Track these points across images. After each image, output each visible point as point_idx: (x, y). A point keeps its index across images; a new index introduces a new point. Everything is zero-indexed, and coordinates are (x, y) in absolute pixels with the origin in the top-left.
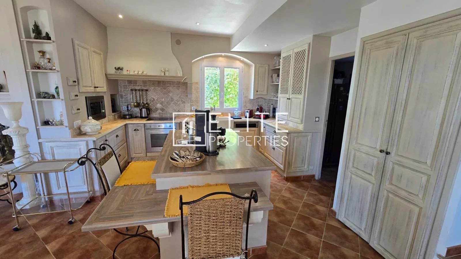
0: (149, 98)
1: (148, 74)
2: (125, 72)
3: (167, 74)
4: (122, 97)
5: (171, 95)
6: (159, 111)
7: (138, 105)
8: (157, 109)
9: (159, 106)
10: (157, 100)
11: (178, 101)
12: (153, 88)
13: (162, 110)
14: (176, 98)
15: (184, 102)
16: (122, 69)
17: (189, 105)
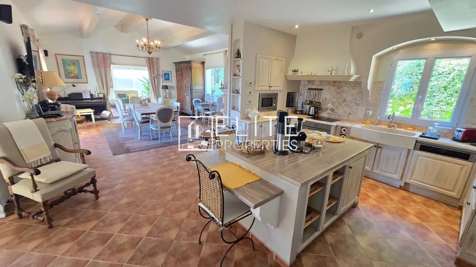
0: (322, 98)
1: (317, 75)
2: (299, 74)
3: (333, 74)
4: (301, 95)
5: (344, 95)
6: (329, 111)
7: (311, 103)
8: (326, 109)
9: (330, 106)
10: (329, 99)
11: (351, 103)
12: (328, 87)
13: (332, 110)
14: (349, 98)
15: (357, 105)
16: (297, 71)
17: (364, 108)
